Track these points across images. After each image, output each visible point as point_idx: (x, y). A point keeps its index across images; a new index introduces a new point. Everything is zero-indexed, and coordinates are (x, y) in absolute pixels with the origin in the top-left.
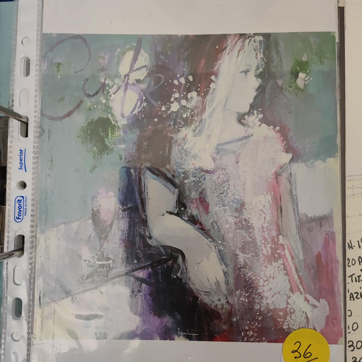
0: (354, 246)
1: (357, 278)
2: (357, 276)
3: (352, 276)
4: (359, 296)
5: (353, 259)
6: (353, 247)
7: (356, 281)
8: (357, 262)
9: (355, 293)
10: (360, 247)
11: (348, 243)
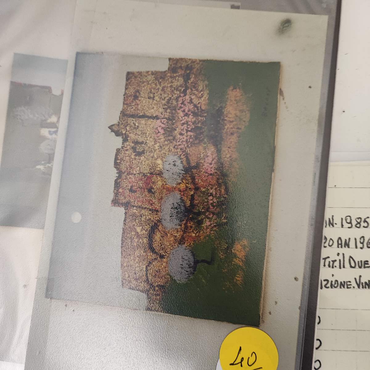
0: (336, 224)
1: (331, 263)
2: (332, 261)
3: (325, 259)
4: (329, 285)
5: (331, 239)
6: (334, 225)
7: (329, 266)
8: (336, 244)
9: (325, 280)
10: (342, 226)
11: (329, 219)
